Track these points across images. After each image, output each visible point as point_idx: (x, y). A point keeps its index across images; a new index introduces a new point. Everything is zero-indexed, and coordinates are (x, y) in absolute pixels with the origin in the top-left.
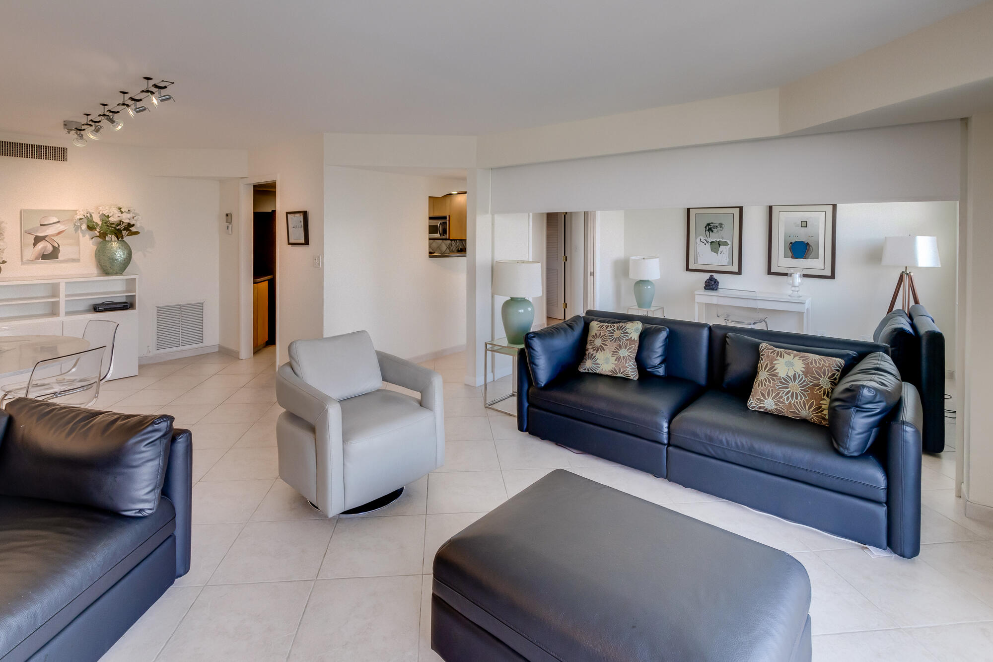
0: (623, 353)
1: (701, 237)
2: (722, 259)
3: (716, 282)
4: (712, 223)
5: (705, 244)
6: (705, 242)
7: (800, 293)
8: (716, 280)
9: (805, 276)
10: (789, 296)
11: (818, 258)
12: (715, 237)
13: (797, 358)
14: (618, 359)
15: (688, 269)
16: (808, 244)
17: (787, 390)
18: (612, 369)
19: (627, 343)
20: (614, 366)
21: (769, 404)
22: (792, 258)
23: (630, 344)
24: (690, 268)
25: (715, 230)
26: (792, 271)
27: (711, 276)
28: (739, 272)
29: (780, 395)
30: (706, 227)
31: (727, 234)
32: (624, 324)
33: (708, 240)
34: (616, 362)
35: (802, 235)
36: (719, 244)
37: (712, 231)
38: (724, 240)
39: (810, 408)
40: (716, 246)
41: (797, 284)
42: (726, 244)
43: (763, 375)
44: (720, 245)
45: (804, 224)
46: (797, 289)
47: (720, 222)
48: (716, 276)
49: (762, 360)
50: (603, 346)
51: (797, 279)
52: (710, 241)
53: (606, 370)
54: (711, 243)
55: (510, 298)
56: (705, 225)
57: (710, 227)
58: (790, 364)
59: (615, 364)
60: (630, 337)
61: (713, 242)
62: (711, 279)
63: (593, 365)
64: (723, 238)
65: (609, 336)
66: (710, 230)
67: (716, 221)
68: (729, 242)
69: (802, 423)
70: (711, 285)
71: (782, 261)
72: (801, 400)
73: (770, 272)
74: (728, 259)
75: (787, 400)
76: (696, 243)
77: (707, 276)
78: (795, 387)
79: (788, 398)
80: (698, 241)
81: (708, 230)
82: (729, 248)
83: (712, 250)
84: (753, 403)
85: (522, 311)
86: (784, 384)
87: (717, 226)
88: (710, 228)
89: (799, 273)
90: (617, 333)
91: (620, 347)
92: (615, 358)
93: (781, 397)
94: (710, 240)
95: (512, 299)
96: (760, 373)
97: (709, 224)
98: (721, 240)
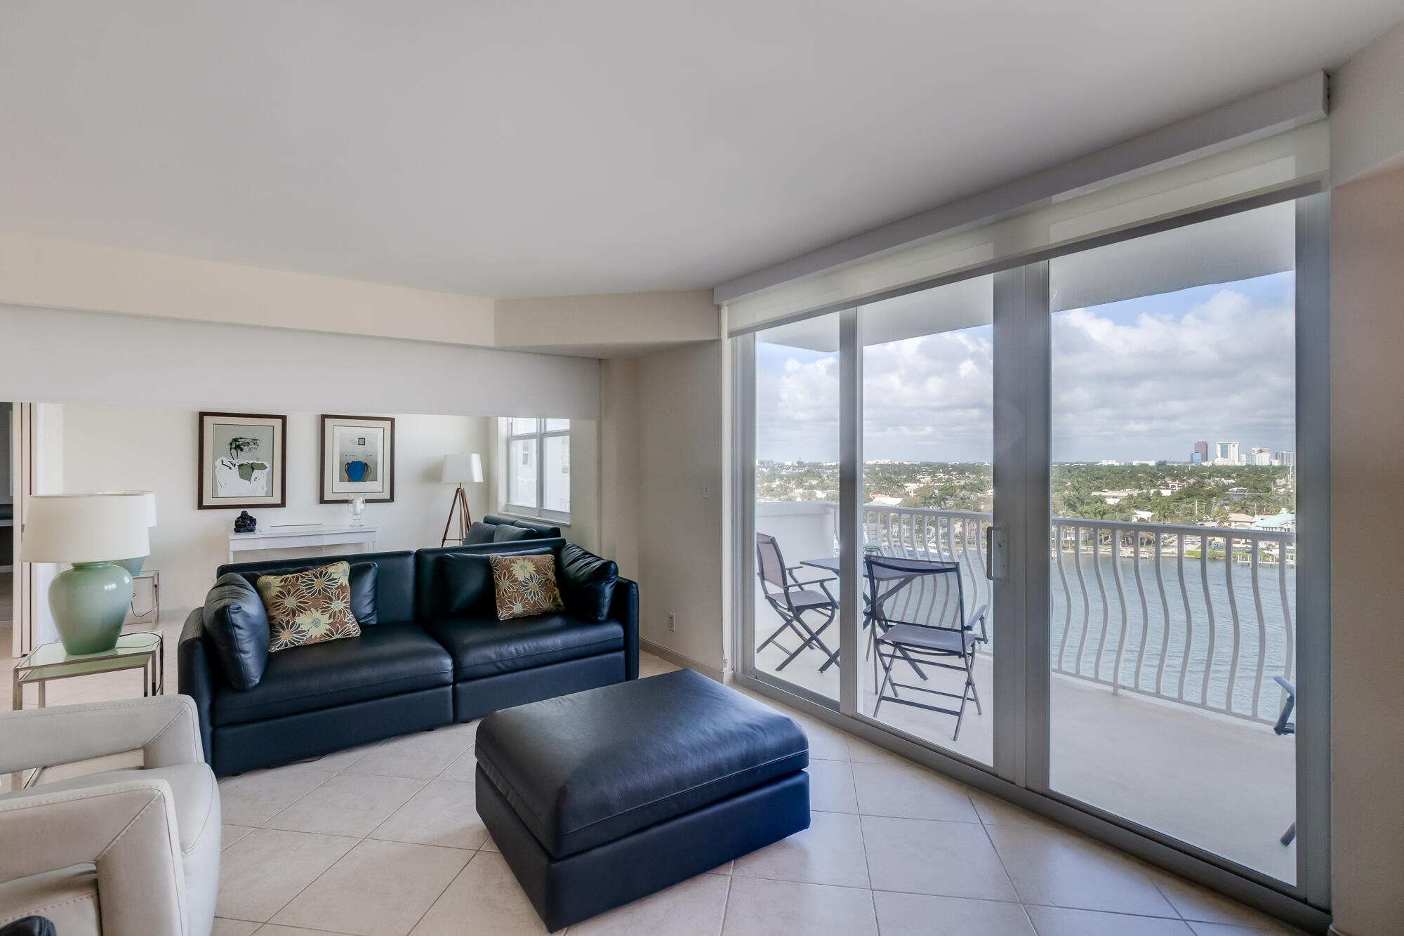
0: (338, 605)
1: (222, 458)
2: (257, 488)
3: (253, 521)
4: (241, 438)
5: (230, 468)
6: (231, 465)
7: (362, 522)
8: (251, 517)
9: (368, 501)
10: (350, 526)
11: (376, 480)
12: (245, 458)
13: (526, 561)
14: (333, 616)
15: (201, 506)
16: (366, 464)
17: (529, 591)
18: (325, 632)
19: (339, 593)
20: (328, 627)
21: (518, 609)
22: (349, 481)
23: (343, 593)
24: (204, 504)
25: (246, 448)
26: (351, 497)
27: (244, 513)
28: (283, 504)
29: (525, 597)
30: (231, 444)
31: (266, 452)
32: (323, 569)
33: (234, 462)
34: (331, 620)
35: (359, 455)
36: (252, 467)
37: (242, 450)
38: (260, 462)
39: (549, 600)
40: (246, 471)
41: (359, 511)
42: (262, 467)
43: (503, 584)
44: (253, 469)
45: (362, 442)
46: (359, 516)
47: (253, 437)
48: (250, 512)
49: (498, 570)
50: (301, 605)
51: (359, 505)
52: (237, 464)
53: (316, 637)
54: (240, 466)
55: (72, 567)
56: (230, 440)
57: (237, 443)
58: (523, 567)
59: (328, 624)
60: (339, 584)
61: (243, 465)
62: (244, 516)
63: (295, 635)
64: (257, 459)
65: (306, 589)
66: (238, 448)
67: (247, 435)
68: (266, 464)
69: (546, 615)
70: (245, 524)
71: (337, 486)
72: (542, 594)
73: (322, 501)
74: (265, 488)
75: (532, 600)
76: (214, 467)
77: (237, 513)
78: (534, 585)
79: (532, 598)
80: (218, 463)
81: (235, 448)
82: (268, 474)
83: (241, 476)
84: (503, 614)
85: (112, 586)
86: (526, 586)
87: (248, 443)
88: (237, 445)
89: (361, 499)
90: (319, 584)
91: (332, 600)
92: (328, 615)
93: (527, 598)
94: (238, 462)
95: (79, 567)
96: (500, 583)
97: (236, 440)
98: (256, 462)
